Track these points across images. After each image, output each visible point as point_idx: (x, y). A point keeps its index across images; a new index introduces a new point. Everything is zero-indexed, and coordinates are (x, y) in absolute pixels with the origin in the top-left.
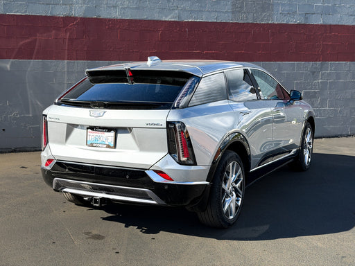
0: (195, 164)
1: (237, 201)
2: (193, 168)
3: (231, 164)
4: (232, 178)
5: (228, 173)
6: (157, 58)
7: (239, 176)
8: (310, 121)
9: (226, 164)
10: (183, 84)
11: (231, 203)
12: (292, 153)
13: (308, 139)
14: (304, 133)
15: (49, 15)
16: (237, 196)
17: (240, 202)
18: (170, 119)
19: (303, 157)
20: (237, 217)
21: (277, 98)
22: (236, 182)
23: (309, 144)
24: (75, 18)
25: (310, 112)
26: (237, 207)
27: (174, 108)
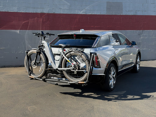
0: (100, 68)
1: (114, 82)
2: (99, 69)
3: (112, 68)
4: (112, 73)
5: (111, 71)
6: (83, 30)
7: (114, 73)
8: (139, 54)
9: (110, 68)
10: (95, 39)
11: (112, 82)
12: (133, 65)
13: (138, 60)
14: (137, 58)
15: (35, 12)
16: (114, 80)
17: (115, 82)
18: (91, 52)
19: (137, 67)
20: (114, 88)
21: (127, 44)
22: (113, 75)
23: (139, 62)
24: (45, 14)
25: (139, 50)
26: (114, 84)
27: (92, 48)
